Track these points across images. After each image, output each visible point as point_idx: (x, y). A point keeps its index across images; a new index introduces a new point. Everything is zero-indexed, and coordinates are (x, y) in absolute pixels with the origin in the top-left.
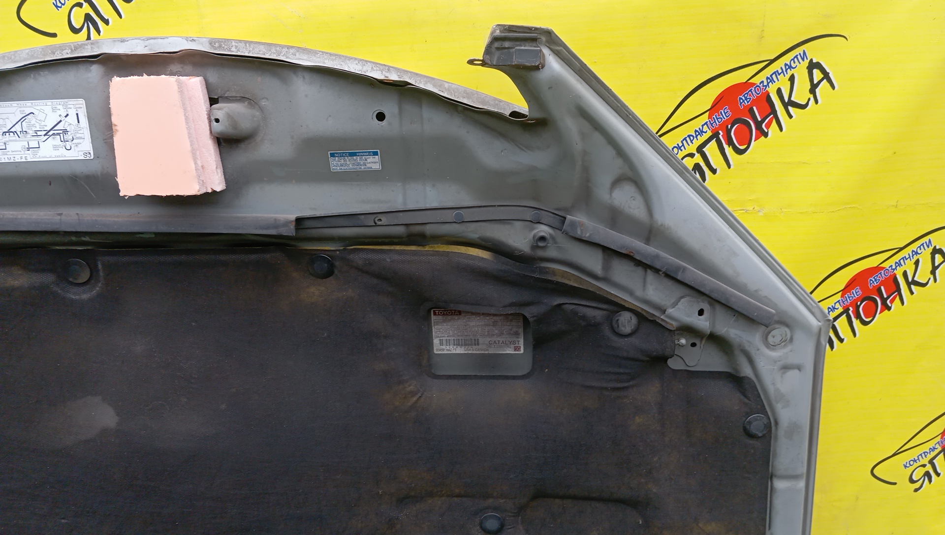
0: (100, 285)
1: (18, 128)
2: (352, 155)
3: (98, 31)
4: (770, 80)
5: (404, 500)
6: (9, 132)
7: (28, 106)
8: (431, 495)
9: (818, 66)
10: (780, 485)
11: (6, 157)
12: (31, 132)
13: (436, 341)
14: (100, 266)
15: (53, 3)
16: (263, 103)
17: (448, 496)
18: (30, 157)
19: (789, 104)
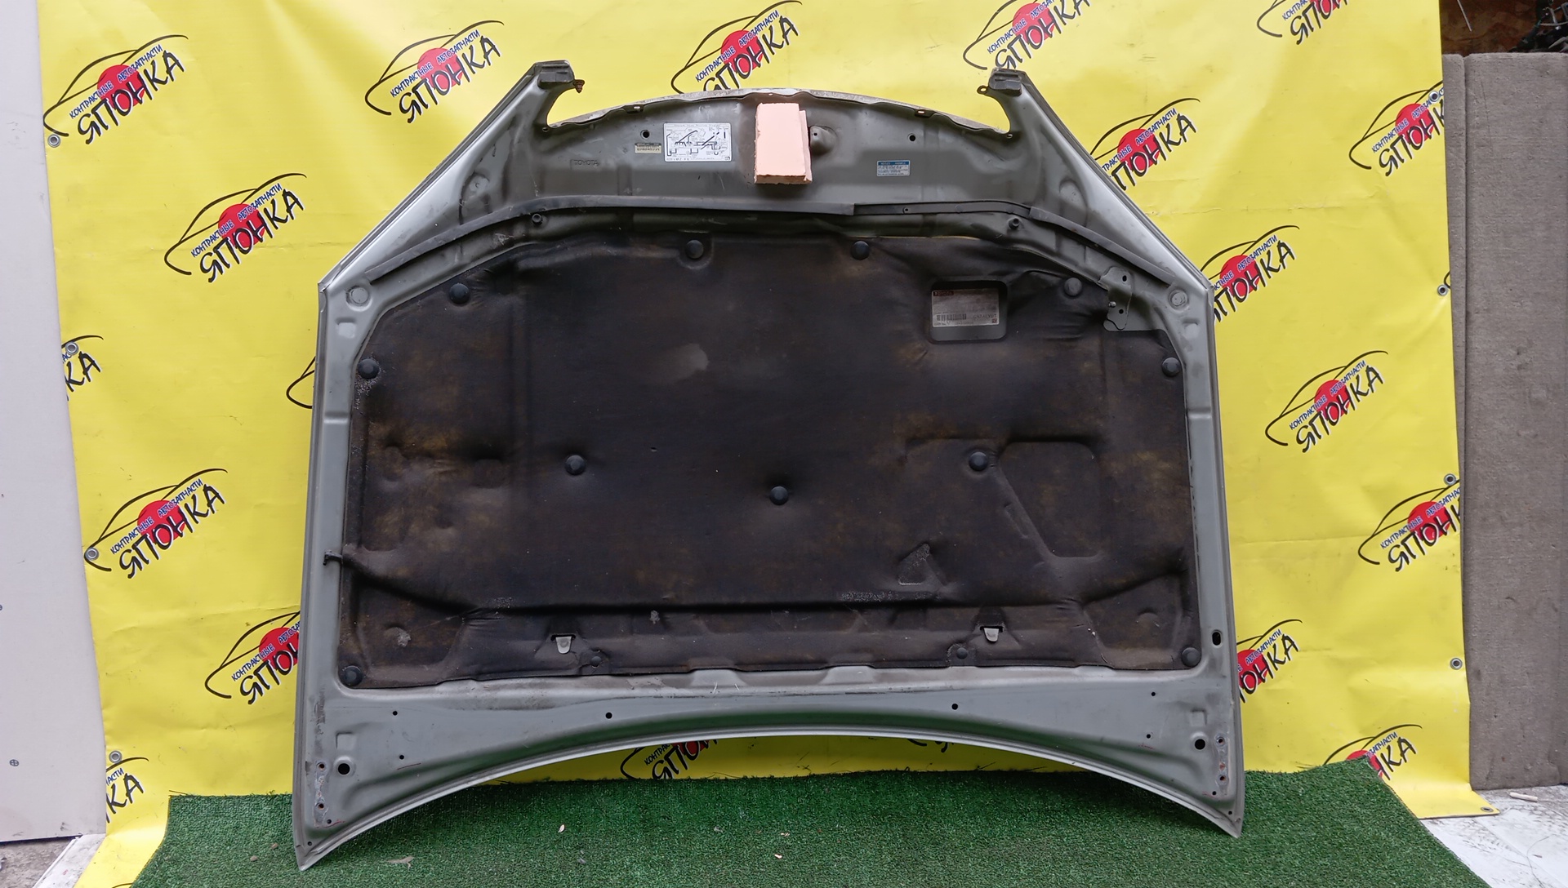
0: (710, 259)
1: (686, 140)
2: (893, 163)
4: (1154, 127)
5: (913, 441)
6: (680, 142)
7: (694, 127)
8: (932, 436)
9: (1184, 118)
10: (1193, 417)
11: (675, 158)
12: (694, 143)
13: (934, 317)
14: (713, 245)
15: (697, 76)
16: (838, 131)
17: (945, 438)
18: (691, 159)
19: (1168, 142)
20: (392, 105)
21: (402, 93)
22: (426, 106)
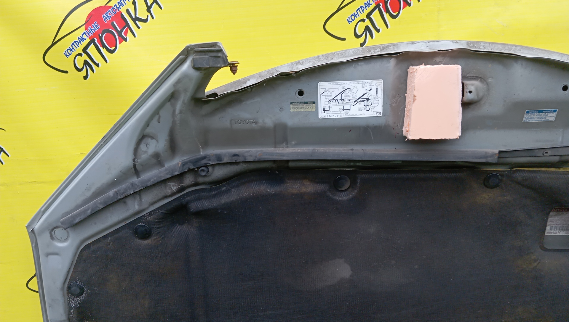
0: (356, 191)
1: (339, 98)
2: (540, 112)
3: (372, 36)
6: (333, 100)
7: (347, 84)
11: (328, 115)
12: (346, 100)
13: (548, 228)
14: (359, 180)
15: (347, 19)
16: (490, 80)
18: (343, 115)
20: (67, 64)
21: (74, 54)
22: (98, 65)
